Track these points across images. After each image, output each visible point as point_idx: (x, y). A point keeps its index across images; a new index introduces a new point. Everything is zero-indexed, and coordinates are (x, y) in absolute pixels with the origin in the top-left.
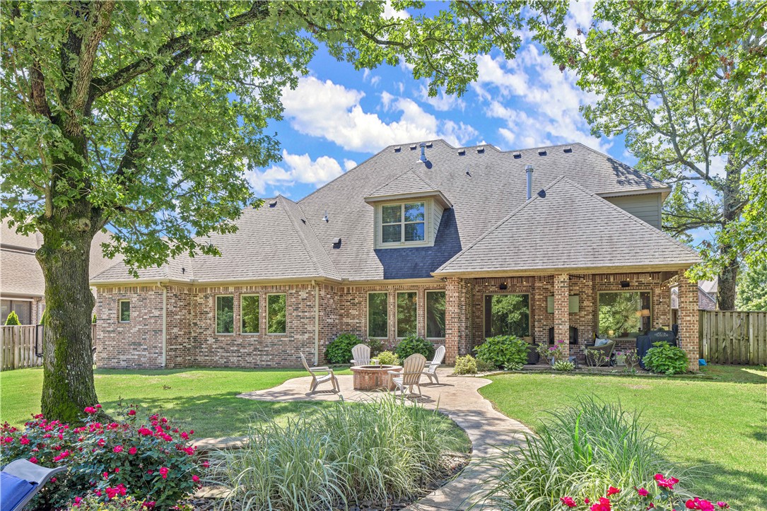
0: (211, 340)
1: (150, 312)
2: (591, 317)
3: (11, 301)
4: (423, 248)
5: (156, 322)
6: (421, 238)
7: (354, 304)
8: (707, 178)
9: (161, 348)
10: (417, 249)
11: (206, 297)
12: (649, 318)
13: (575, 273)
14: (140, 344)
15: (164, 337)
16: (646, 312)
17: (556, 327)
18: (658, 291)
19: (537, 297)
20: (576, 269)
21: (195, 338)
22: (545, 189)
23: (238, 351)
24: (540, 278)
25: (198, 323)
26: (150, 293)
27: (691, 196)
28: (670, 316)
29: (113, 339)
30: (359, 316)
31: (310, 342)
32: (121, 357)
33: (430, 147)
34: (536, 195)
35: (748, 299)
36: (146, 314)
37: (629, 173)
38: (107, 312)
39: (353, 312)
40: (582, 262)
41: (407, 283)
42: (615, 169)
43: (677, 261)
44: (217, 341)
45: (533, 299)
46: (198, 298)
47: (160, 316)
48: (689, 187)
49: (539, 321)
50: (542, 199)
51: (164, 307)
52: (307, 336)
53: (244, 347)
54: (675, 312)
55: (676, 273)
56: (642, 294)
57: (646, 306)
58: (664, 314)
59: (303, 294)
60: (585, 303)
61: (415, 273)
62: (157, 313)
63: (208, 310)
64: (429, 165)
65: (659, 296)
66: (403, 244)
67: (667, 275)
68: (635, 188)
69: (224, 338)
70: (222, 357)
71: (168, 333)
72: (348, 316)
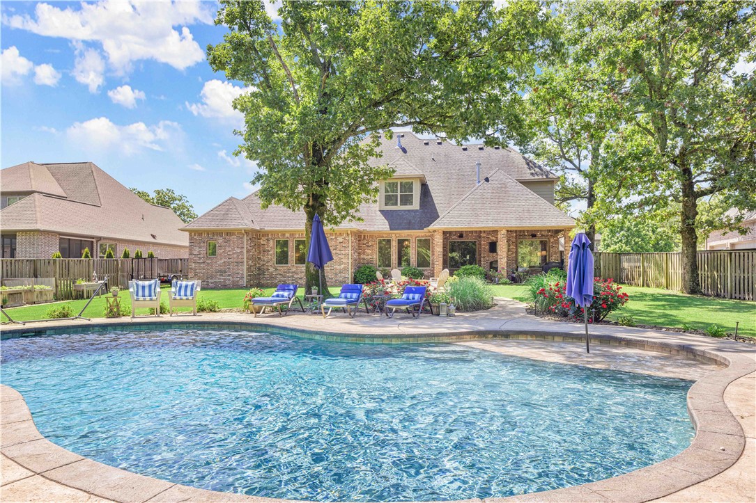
0: (271, 270)
1: (233, 250)
2: (514, 255)
3: (81, 240)
4: (413, 211)
5: (238, 257)
6: (411, 203)
7: (368, 246)
8: (580, 170)
9: (242, 274)
10: (409, 211)
11: (268, 240)
12: (546, 256)
13: (510, 229)
14: (225, 272)
15: (245, 267)
16: (544, 253)
17: (499, 260)
18: (552, 240)
19: (483, 243)
20: (511, 227)
21: (259, 268)
22: (488, 176)
23: (293, 276)
24: (484, 232)
25: (262, 257)
26: (233, 237)
27: (571, 181)
28: (559, 255)
29: (203, 268)
30: (372, 254)
31: (346, 270)
32: (210, 281)
33: (403, 136)
34: (484, 181)
35: (608, 246)
36: (230, 251)
37: (535, 167)
38: (197, 249)
39: (368, 251)
40: (514, 224)
41: (404, 234)
42: (528, 164)
43: (563, 224)
44: (276, 270)
45: (480, 244)
46: (261, 241)
47: (241, 253)
48: (569, 176)
49: (484, 257)
50: (488, 184)
51: (245, 247)
52: (343, 266)
53: (297, 274)
54: (561, 252)
55: (563, 230)
56: (541, 242)
57: (544, 249)
58: (556, 253)
59: (340, 239)
60: (511, 247)
61: (410, 226)
62: (239, 251)
63: (269, 249)
64: (404, 151)
65: (553, 243)
66: (399, 207)
67: (557, 231)
68: (540, 177)
69: (282, 268)
70: (280, 281)
71: (248, 264)
72: (364, 253)
